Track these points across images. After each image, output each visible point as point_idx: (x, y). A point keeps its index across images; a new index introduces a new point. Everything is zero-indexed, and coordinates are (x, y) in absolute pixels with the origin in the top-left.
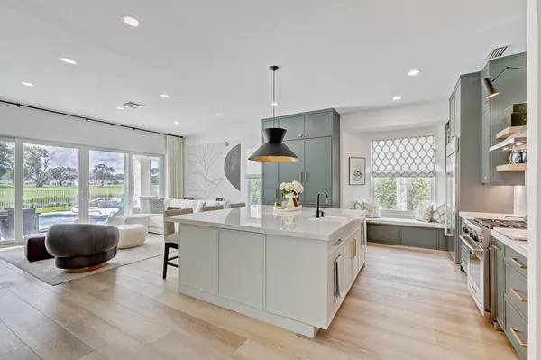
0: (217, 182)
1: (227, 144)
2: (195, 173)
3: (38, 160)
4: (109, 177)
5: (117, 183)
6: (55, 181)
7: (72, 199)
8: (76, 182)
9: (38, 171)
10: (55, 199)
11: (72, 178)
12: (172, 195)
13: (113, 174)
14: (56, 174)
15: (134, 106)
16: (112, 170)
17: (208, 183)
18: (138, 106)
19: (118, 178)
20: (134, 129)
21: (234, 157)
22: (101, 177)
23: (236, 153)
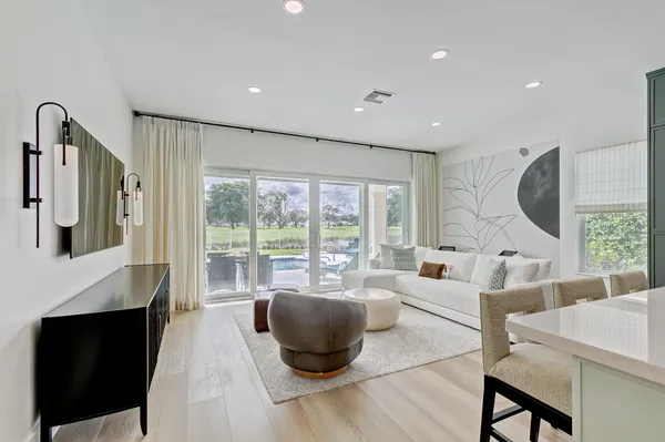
0: (501, 222)
1: (524, 152)
2: (457, 207)
3: (279, 203)
4: (334, 218)
5: (341, 225)
6: (291, 223)
7: (304, 241)
8: (307, 224)
9: (280, 214)
10: (291, 241)
11: (303, 220)
12: (422, 243)
13: (337, 215)
14: (293, 217)
15: (379, 98)
16: (337, 210)
17: (482, 223)
18: (385, 97)
19: (344, 223)
20: (371, 146)
21: (544, 174)
22: (327, 219)
23: (546, 166)
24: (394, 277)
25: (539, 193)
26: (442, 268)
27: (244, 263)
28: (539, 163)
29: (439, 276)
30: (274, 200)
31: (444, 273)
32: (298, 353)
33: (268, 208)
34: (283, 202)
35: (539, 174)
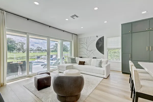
0: (92, 51)
1: (97, 36)
2: (82, 48)
3: (23, 46)
4: (41, 50)
5: (42, 52)
9: (23, 49)
12: (75, 56)
15: (75, 17)
16: (41, 48)
17: (88, 51)
18: (76, 17)
19: (43, 51)
20: (64, 31)
21: (101, 41)
22: (38, 50)
23: (101, 40)
24: (72, 65)
25: (100, 45)
26: (84, 62)
27: (21, 65)
28: (100, 39)
29: (84, 64)
30: (21, 45)
31: (85, 63)
32: (68, 97)
33: (18, 47)
34: (24, 45)
35: (100, 41)
